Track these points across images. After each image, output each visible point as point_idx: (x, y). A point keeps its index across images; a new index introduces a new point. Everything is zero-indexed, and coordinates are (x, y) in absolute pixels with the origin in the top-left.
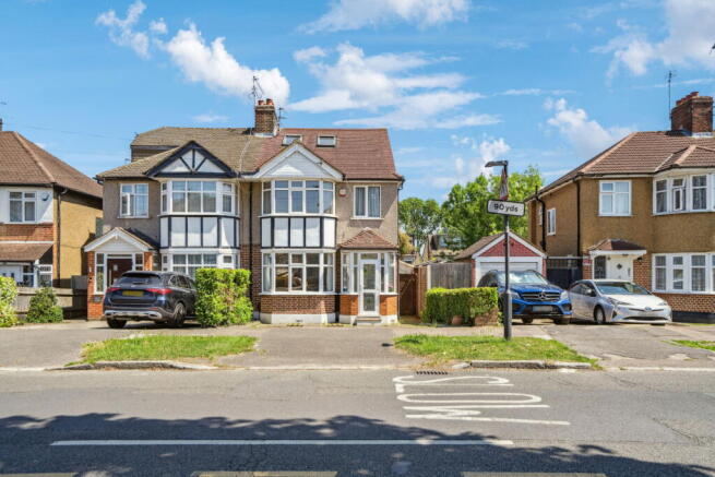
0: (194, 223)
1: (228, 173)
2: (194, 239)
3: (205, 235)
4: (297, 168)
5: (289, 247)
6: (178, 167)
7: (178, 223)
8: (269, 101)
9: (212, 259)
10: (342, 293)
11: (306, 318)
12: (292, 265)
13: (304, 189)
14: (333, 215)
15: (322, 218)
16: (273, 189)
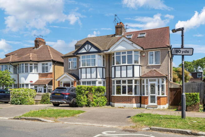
0: (88, 70)
1: (99, 51)
2: (89, 76)
3: (92, 74)
4: (124, 47)
5: (121, 77)
6: (83, 51)
7: (83, 70)
8: (120, 23)
9: (94, 83)
10: (143, 95)
11: (128, 105)
12: (122, 85)
13: (126, 55)
14: (139, 64)
15: (133, 66)
16: (115, 56)
